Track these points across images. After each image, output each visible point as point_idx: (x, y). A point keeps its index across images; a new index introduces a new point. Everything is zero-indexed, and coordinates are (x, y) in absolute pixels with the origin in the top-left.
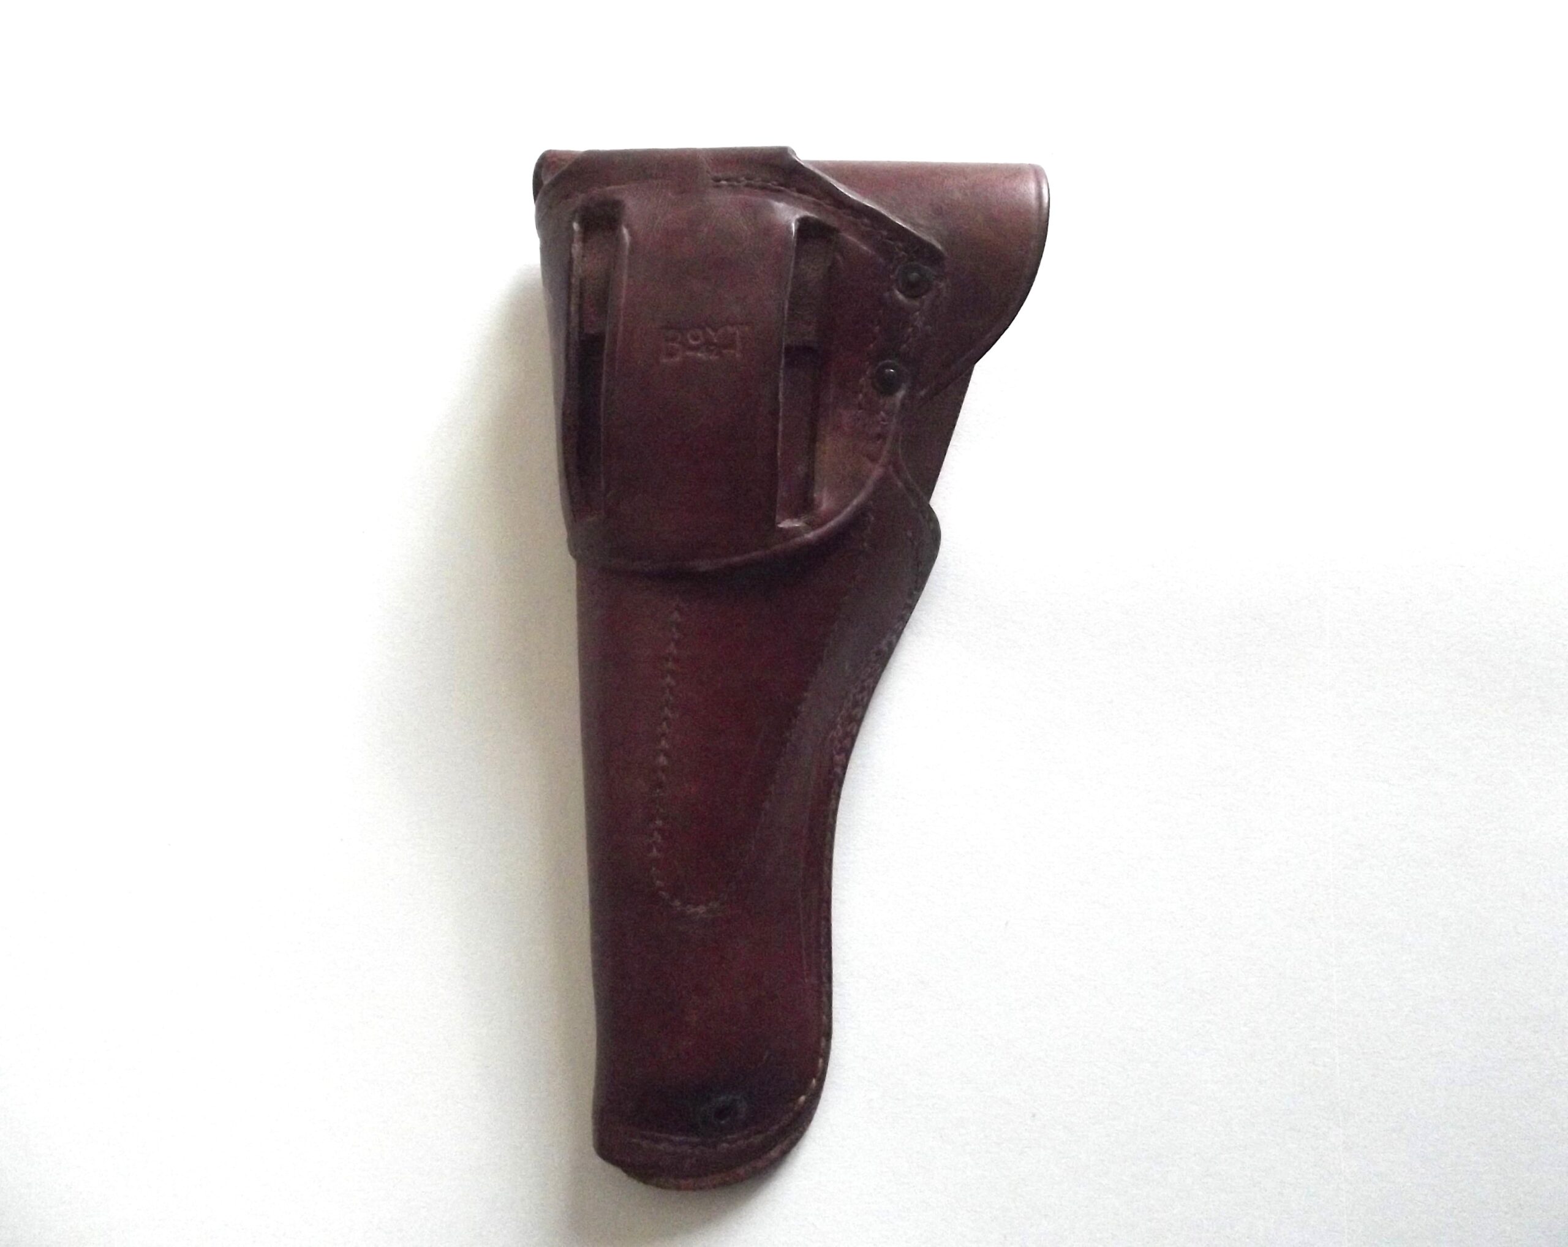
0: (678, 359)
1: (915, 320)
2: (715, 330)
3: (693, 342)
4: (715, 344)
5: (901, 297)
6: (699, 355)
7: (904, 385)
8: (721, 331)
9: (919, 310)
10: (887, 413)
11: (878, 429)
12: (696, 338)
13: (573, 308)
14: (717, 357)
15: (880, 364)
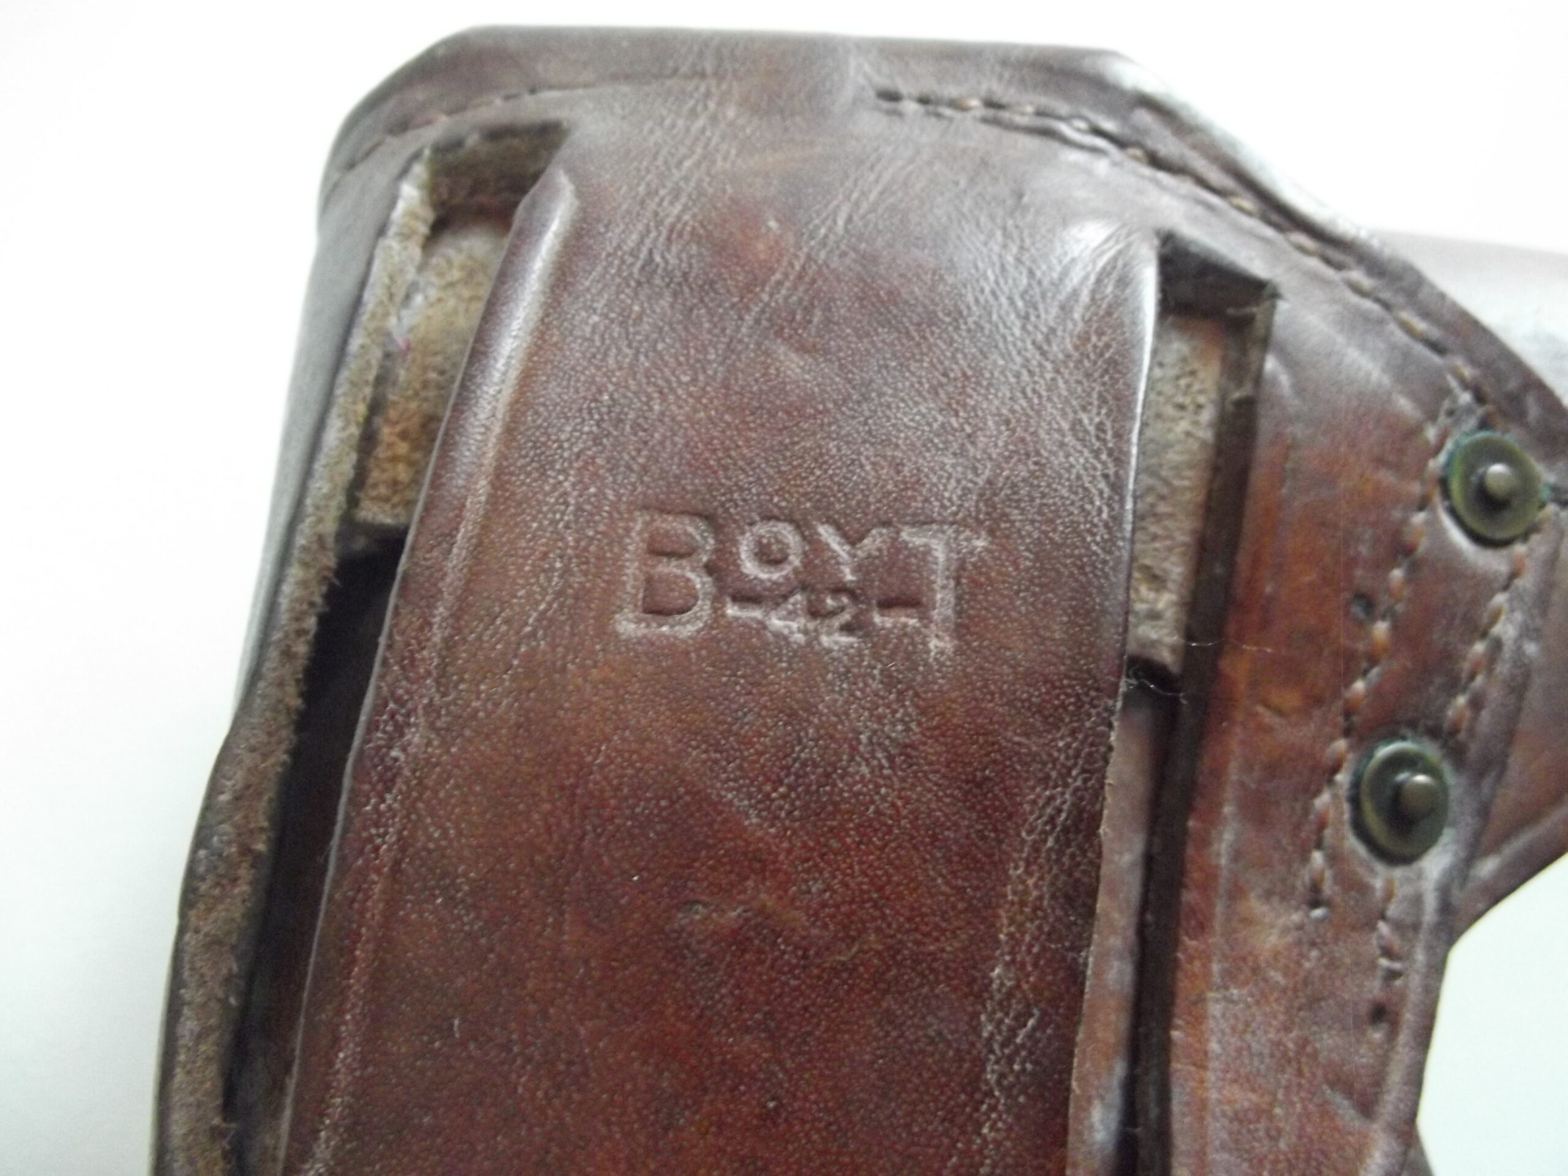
0: (686, 629)
1: (1494, 618)
2: (853, 540)
3: (750, 567)
4: (839, 589)
5: (1457, 537)
6: (776, 622)
7: (1448, 836)
8: (874, 542)
9: (1506, 588)
10: (1398, 926)
11: (1374, 988)
12: (768, 556)
13: (334, 435)
14: (845, 639)
15: (1385, 751)
